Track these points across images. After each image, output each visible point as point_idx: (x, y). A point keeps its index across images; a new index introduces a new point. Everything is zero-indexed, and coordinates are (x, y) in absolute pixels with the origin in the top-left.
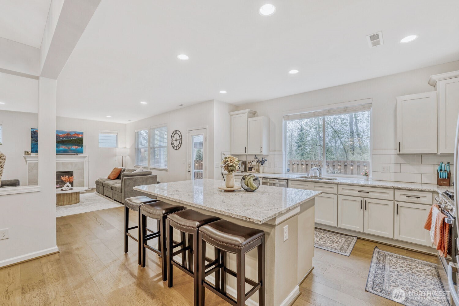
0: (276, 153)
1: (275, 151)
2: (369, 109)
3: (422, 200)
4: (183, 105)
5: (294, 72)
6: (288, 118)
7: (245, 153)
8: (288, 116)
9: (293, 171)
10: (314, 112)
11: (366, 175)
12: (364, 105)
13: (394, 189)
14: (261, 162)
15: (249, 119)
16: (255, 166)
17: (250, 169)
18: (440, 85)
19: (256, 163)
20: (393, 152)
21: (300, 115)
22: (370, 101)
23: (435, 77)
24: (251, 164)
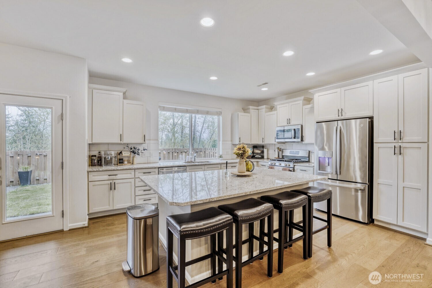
0: (151, 142)
1: (150, 140)
2: (219, 115)
5: (214, 78)
6: (164, 109)
7: (120, 142)
8: (164, 107)
9: (164, 159)
10: (187, 109)
12: (217, 112)
14: (134, 151)
15: (125, 101)
16: (128, 157)
17: (121, 161)
18: (252, 111)
19: (129, 153)
20: (230, 142)
21: (175, 109)
22: (220, 110)
23: (251, 107)
24: (122, 155)
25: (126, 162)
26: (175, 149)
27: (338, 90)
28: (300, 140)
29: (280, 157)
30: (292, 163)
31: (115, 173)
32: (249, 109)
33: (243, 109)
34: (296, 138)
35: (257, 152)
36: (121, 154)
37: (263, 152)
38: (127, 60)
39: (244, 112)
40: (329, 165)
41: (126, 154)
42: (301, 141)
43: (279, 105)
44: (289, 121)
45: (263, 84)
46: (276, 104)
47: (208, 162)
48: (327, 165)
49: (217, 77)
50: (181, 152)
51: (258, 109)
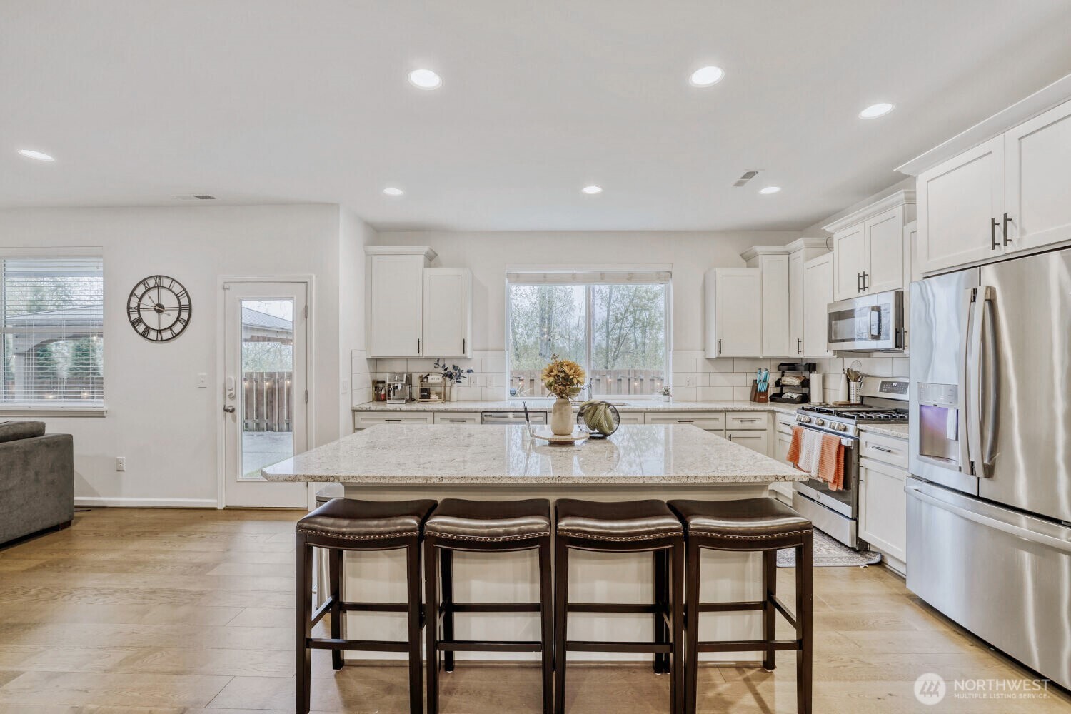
0: (490, 354)
1: (487, 350)
2: (665, 281)
3: (757, 424)
4: (213, 198)
5: (592, 190)
6: (518, 279)
7: (417, 355)
8: (518, 275)
10: (573, 274)
11: (666, 393)
12: (658, 273)
13: (726, 411)
14: (452, 375)
15: (427, 270)
16: (439, 385)
17: (425, 394)
18: (763, 261)
19: (441, 377)
20: (700, 354)
21: (545, 276)
22: (668, 268)
23: (759, 249)
24: (427, 381)
25: (433, 397)
26: (635, 372)
27: (994, 143)
28: (889, 343)
29: (852, 402)
30: (854, 421)
31: (397, 415)
32: (756, 255)
33: (743, 258)
34: (882, 337)
35: (788, 383)
36: (425, 380)
37: (806, 383)
38: (393, 191)
39: (748, 267)
40: (957, 439)
41: (435, 379)
42: (897, 347)
43: (840, 229)
44: (863, 281)
45: (744, 177)
46: (828, 230)
47: (624, 405)
48: (951, 434)
49: (600, 187)
50: (651, 380)
51: (788, 253)
